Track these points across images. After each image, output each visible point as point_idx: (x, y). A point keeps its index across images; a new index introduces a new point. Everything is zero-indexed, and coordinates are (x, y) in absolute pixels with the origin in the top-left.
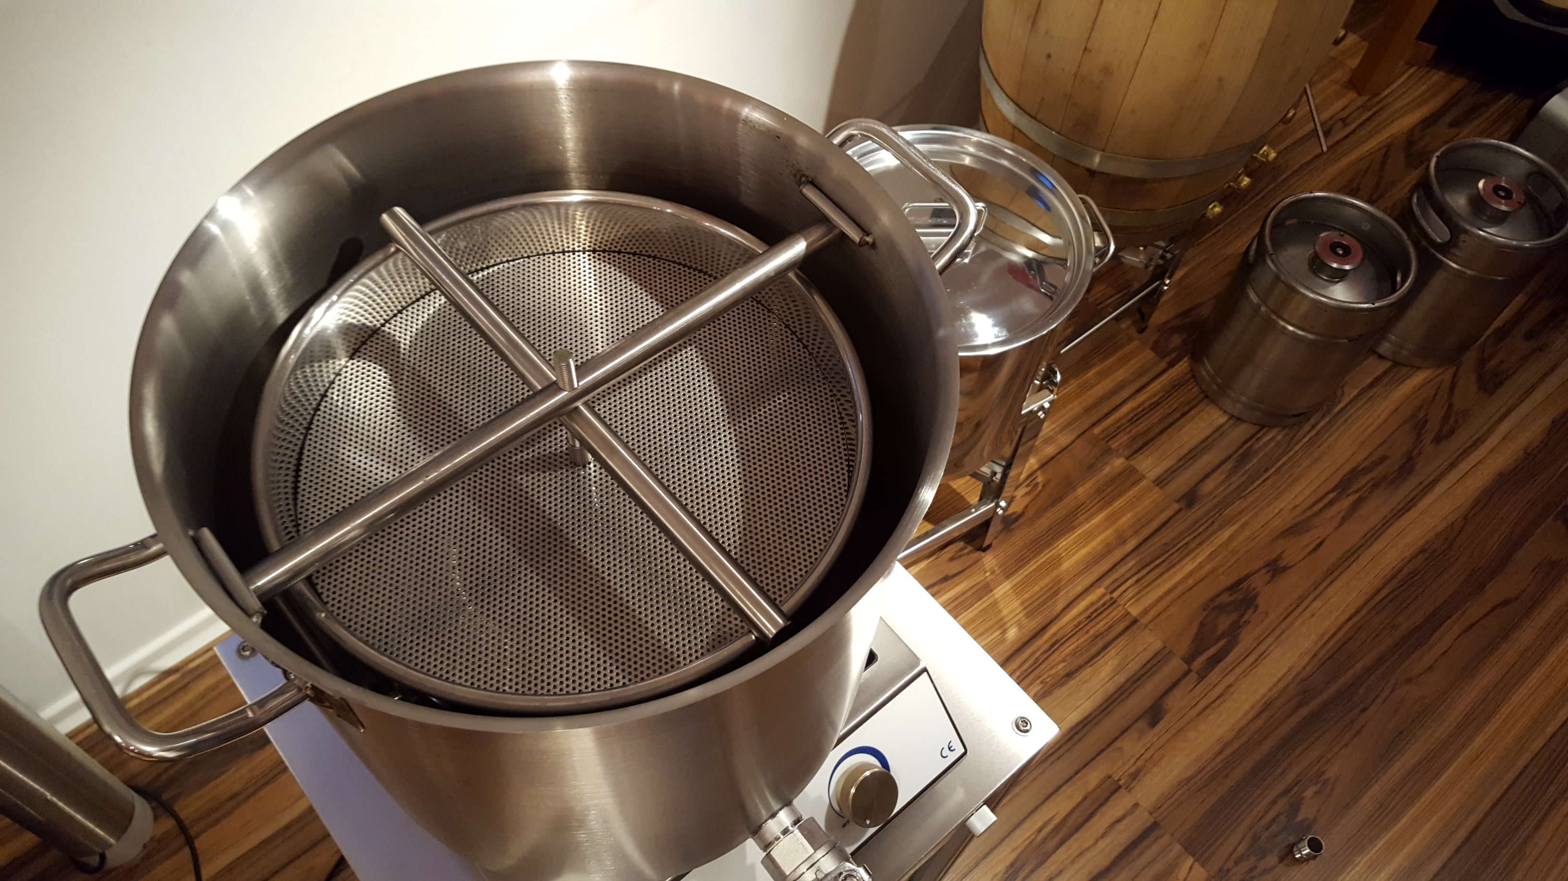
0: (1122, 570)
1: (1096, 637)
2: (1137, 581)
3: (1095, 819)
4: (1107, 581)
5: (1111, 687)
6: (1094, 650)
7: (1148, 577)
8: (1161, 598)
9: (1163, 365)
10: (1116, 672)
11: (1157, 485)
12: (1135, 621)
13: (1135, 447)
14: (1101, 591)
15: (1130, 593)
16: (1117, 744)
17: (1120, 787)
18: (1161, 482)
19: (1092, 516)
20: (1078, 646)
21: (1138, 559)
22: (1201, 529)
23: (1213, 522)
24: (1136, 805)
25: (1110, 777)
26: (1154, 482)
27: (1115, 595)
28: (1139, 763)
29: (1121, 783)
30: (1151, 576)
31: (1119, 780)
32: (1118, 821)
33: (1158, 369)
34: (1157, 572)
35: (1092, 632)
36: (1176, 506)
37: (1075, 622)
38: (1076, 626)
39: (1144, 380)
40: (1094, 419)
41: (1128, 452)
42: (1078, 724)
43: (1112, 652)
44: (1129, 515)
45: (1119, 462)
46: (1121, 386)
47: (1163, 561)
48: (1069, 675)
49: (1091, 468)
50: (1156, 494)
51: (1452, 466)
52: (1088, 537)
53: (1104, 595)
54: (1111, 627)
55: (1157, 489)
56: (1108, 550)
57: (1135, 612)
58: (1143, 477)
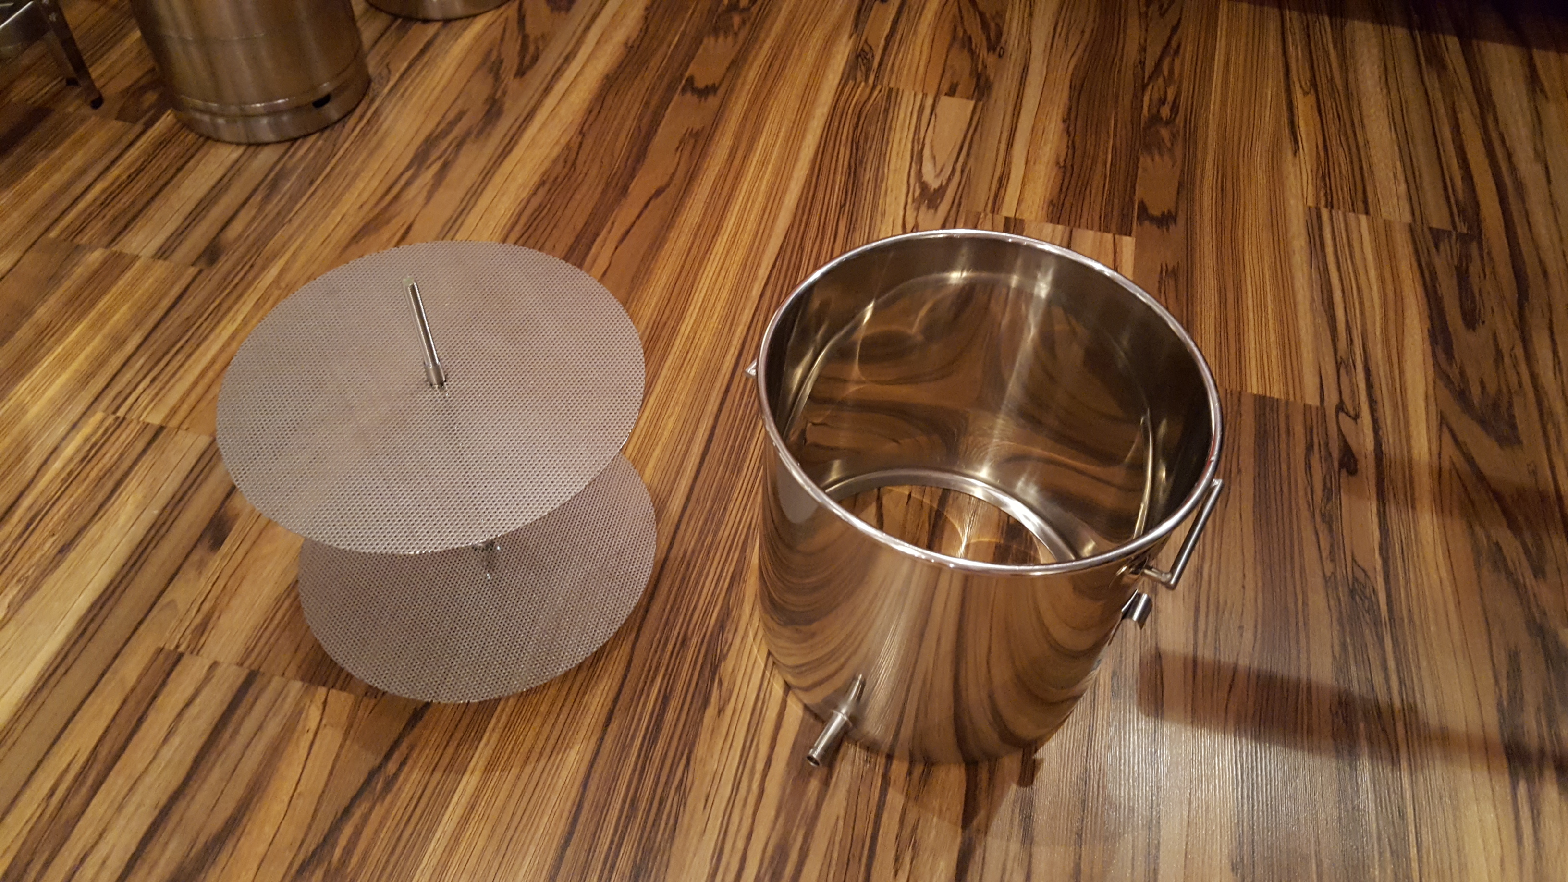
0: (127, 376)
1: (100, 479)
2: (153, 380)
3: (145, 726)
4: (106, 401)
5: (139, 531)
6: (100, 497)
7: (169, 368)
8: (195, 384)
9: (138, 128)
10: (143, 508)
11: (159, 258)
12: (161, 428)
13: (116, 230)
14: (99, 416)
15: (145, 400)
16: (164, 600)
17: (181, 655)
18: (163, 253)
19: (66, 334)
20: (72, 505)
21: (147, 356)
22: (236, 281)
23: (252, 266)
24: (215, 665)
25: (162, 649)
26: (153, 257)
27: (121, 413)
28: (207, 606)
29: (181, 649)
30: (175, 364)
31: (177, 647)
32: (188, 705)
33: (131, 136)
34: (180, 357)
35: (93, 475)
36: (193, 271)
37: (64, 475)
38: (64, 480)
39: (114, 153)
40: (46, 223)
41: (106, 240)
42: (93, 606)
43: (132, 484)
44: (124, 309)
45: (95, 257)
46: (82, 172)
47: (187, 341)
48: (64, 550)
49: (53, 280)
50: (161, 269)
51: (547, 90)
52: (64, 361)
53: (102, 421)
54: (122, 455)
55: (161, 262)
56: (99, 362)
57: (156, 419)
58: (137, 257)
